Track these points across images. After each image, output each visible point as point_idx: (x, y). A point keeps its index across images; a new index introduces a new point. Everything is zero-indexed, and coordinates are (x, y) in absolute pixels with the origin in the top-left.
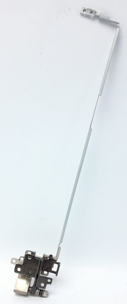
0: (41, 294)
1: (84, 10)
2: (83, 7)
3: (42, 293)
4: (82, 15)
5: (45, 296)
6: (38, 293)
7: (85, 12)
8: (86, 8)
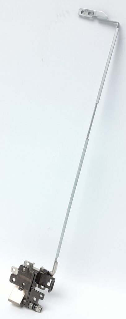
0: (33, 308)
1: (82, 12)
2: (81, 9)
3: (35, 308)
4: (81, 17)
5: (38, 311)
6: (31, 307)
7: (83, 13)
8: (84, 8)
